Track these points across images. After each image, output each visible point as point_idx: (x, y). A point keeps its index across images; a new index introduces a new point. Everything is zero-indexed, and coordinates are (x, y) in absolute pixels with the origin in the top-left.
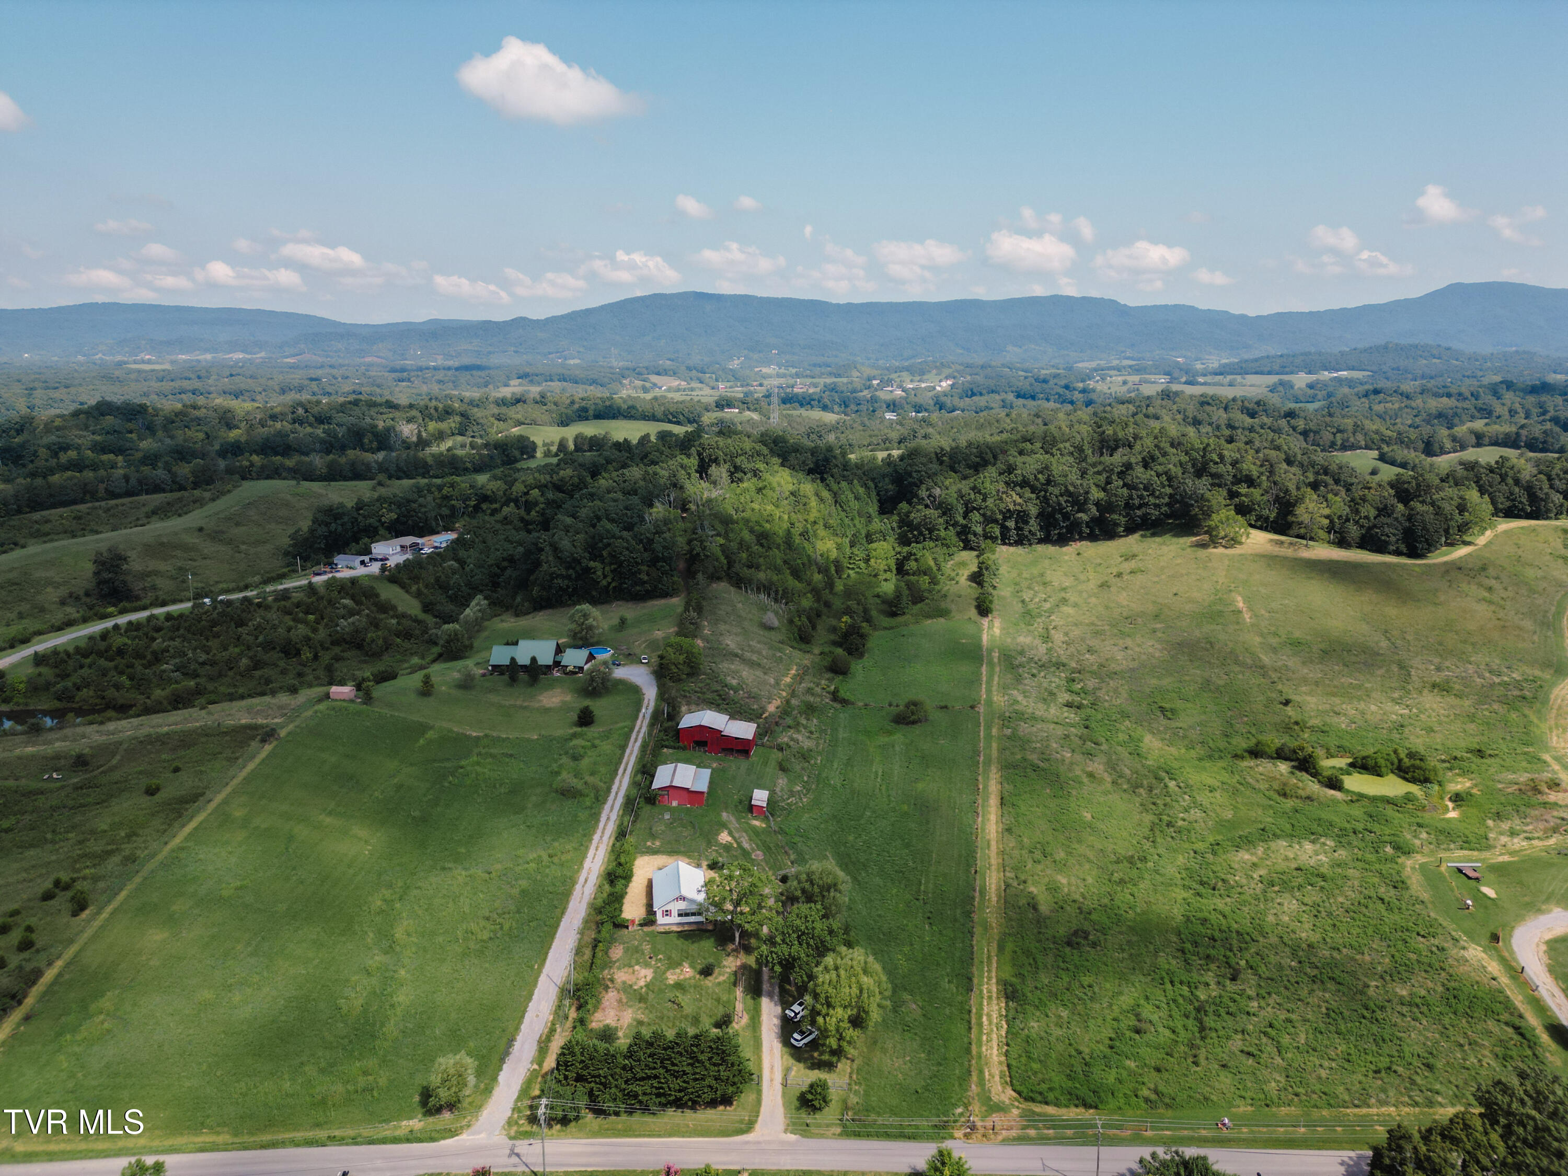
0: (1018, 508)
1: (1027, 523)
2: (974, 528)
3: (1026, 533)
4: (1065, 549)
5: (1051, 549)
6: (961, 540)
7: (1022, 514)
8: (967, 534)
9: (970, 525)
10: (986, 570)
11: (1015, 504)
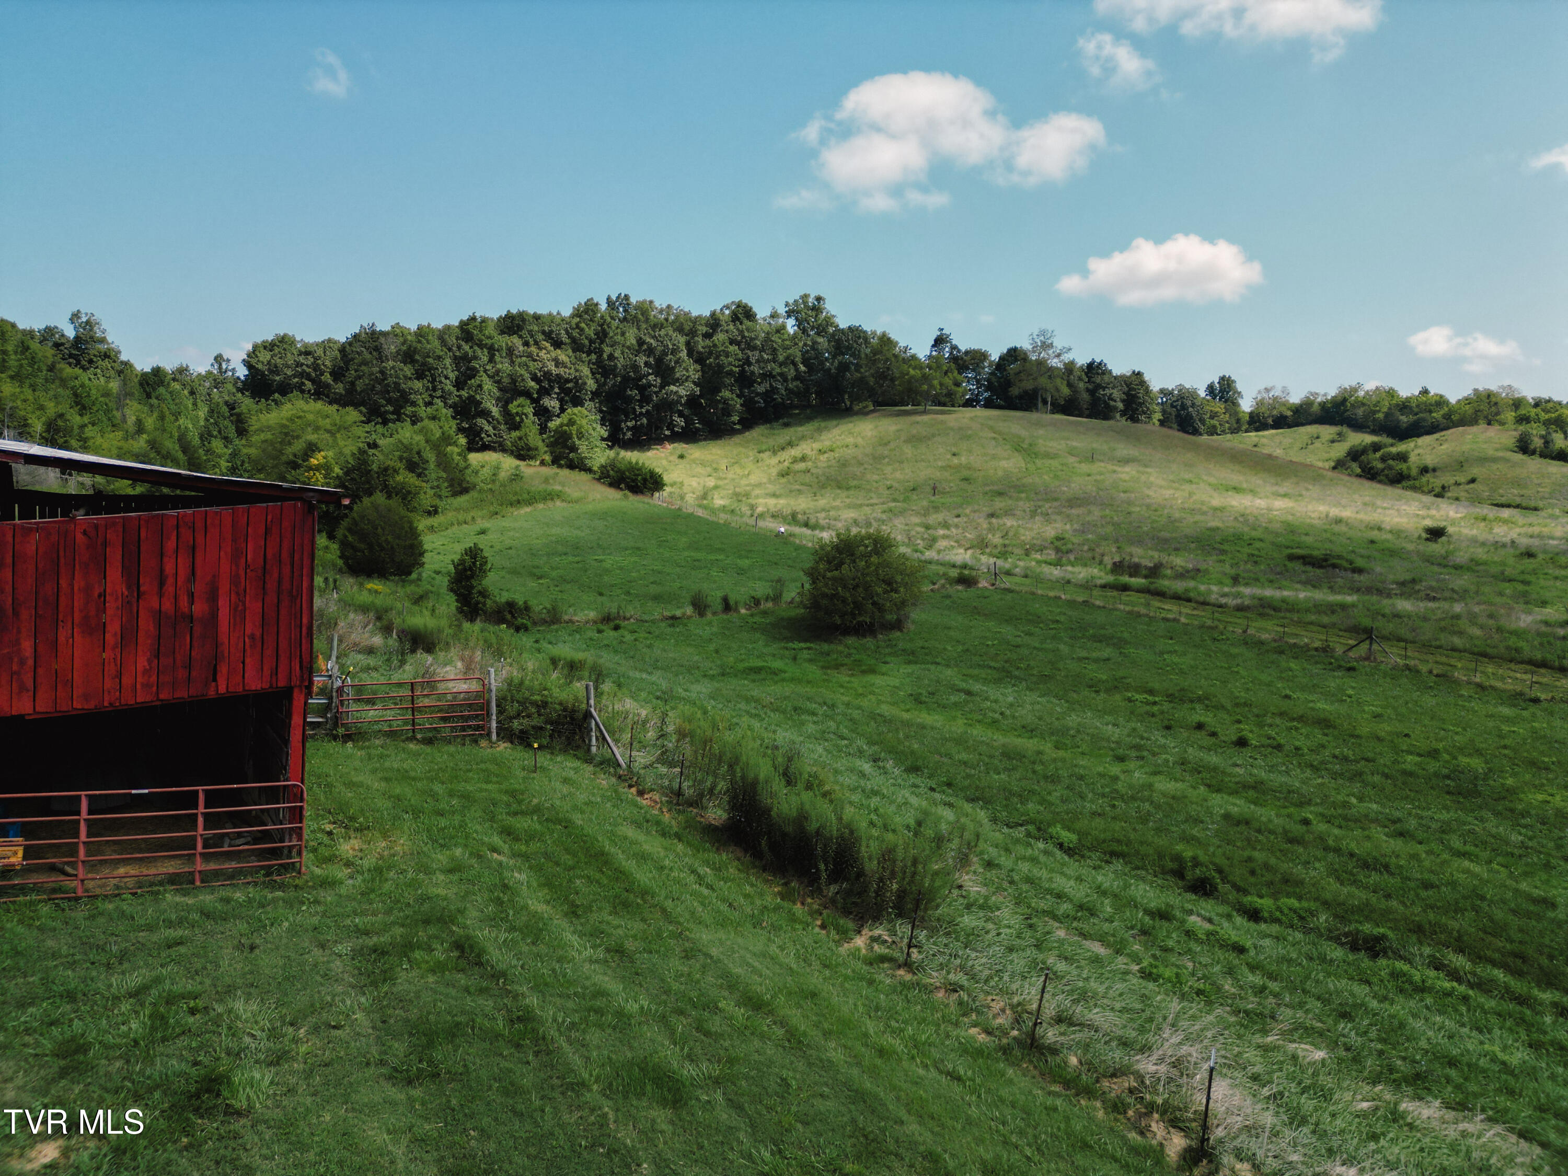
2: (487, 405)
4: (649, 454)
6: (460, 430)
7: (569, 385)
8: (474, 417)
9: (478, 397)
10: (579, 439)
11: (558, 363)
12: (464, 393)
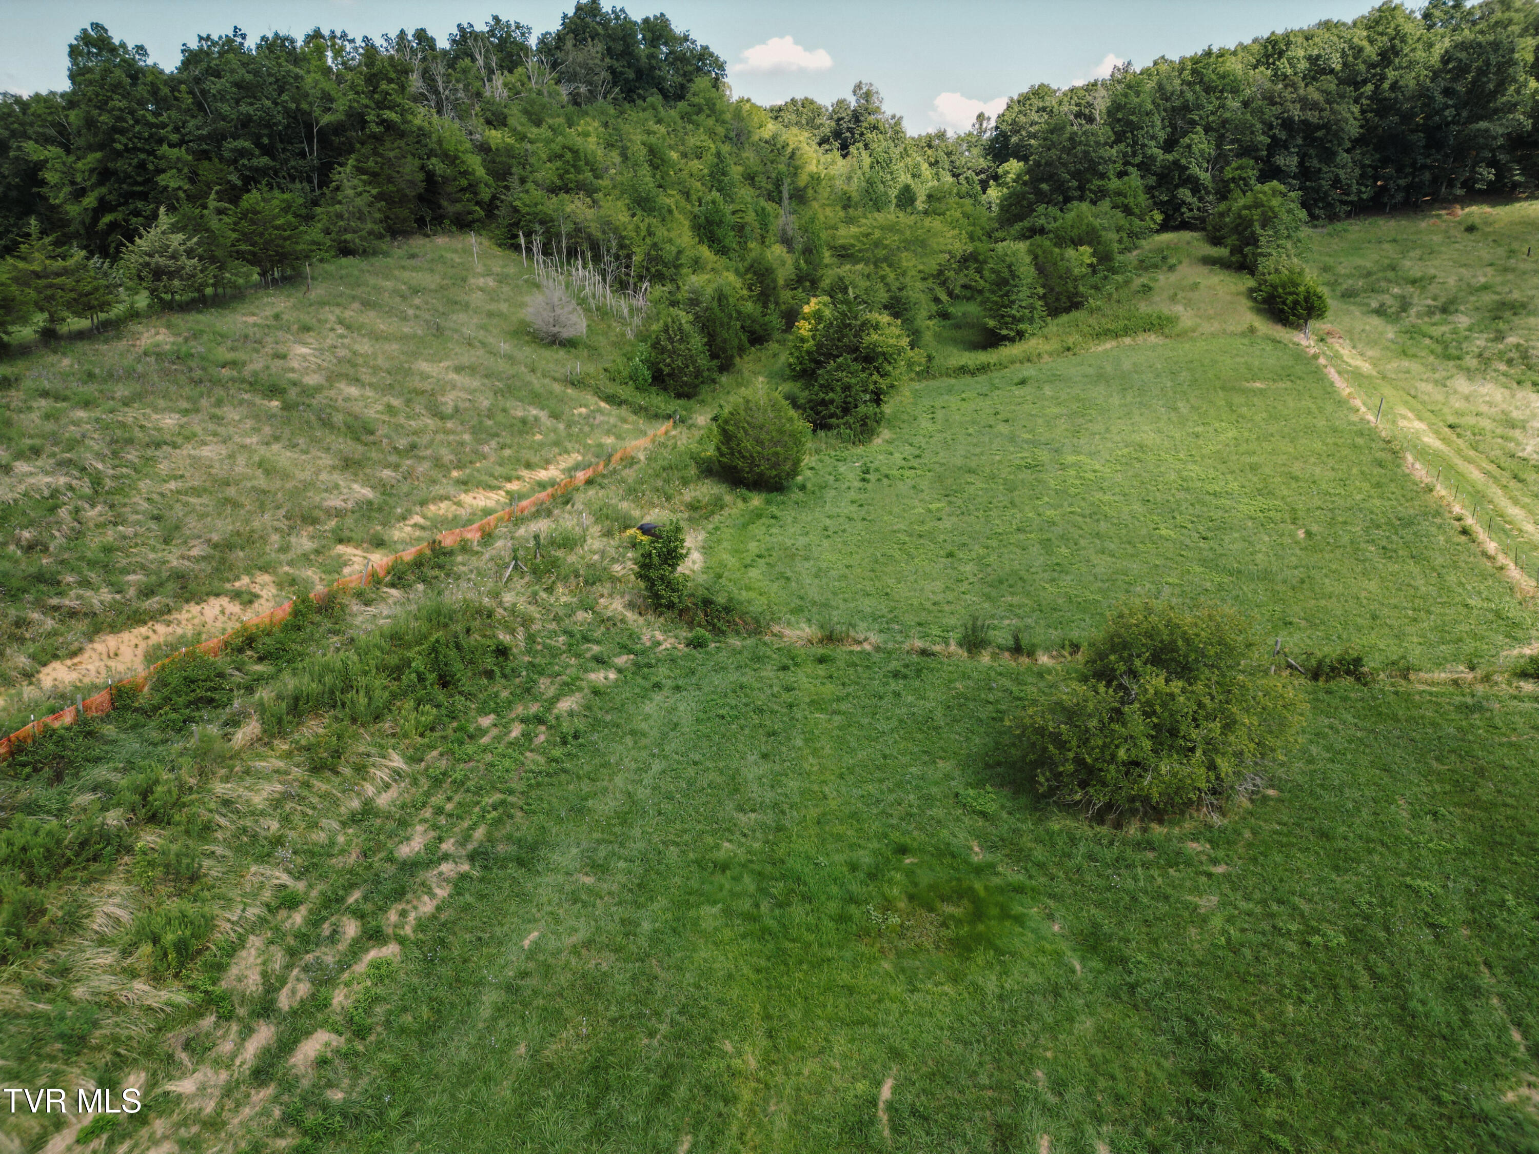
0: (1312, 117)
1: (1328, 156)
2: (1195, 170)
3: (1325, 184)
4: (1423, 225)
5: (1386, 226)
6: (1159, 205)
7: (1319, 134)
8: (1177, 187)
9: (1183, 162)
10: (1263, 227)
11: (1305, 104)
12: (1170, 157)
